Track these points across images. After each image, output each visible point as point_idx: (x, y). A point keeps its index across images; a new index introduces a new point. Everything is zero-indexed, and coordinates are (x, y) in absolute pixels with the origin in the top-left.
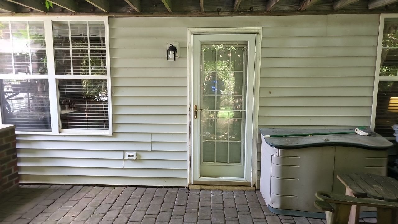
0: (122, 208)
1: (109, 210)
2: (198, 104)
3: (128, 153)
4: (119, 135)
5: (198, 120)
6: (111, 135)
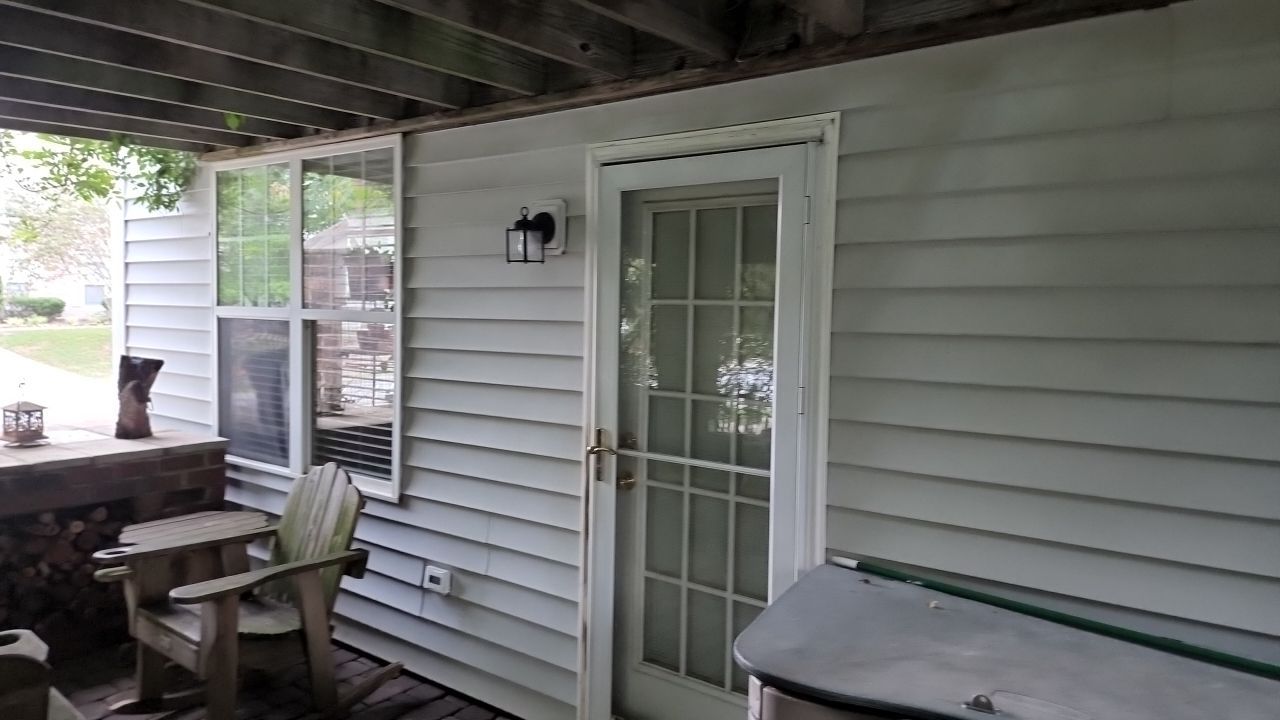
2: (611, 426)
3: (431, 570)
4: (417, 506)
5: (609, 489)
6: (396, 501)
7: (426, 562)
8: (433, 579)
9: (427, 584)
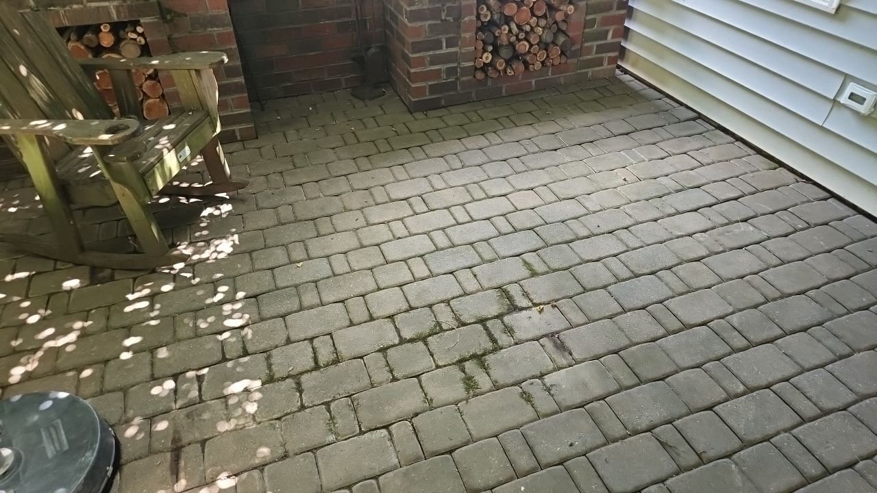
0: (727, 224)
1: (696, 210)
3: (852, 88)
6: (833, 12)
7: (847, 78)
8: (852, 96)
9: (844, 99)
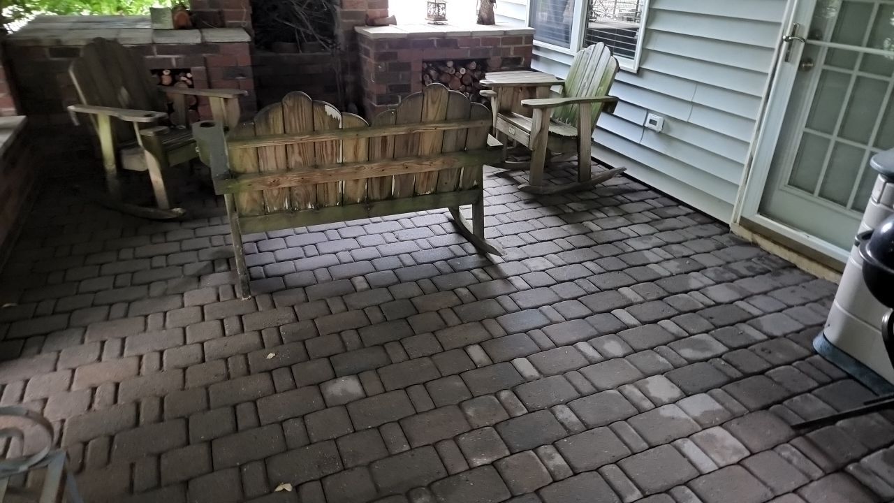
2: (806, 23)
3: (651, 116)
4: (647, 75)
5: (793, 69)
6: (635, 72)
7: (648, 111)
8: (651, 122)
9: (647, 125)
